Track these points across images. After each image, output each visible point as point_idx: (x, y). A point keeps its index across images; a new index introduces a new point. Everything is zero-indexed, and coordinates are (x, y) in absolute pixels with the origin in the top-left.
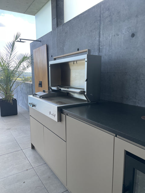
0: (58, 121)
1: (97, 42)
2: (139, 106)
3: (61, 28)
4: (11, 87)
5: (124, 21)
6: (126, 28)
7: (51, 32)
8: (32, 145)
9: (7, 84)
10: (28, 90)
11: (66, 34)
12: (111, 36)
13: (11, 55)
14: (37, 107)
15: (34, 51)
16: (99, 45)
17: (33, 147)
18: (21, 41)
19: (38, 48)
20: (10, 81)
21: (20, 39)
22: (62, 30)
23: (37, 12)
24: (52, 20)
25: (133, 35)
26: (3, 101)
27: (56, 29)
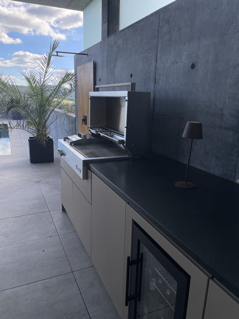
0: (83, 179)
1: (154, 70)
2: (194, 166)
3: (112, 38)
4: (45, 122)
5: (184, 44)
6: (186, 53)
7: (100, 42)
8: (63, 206)
9: (40, 117)
10: (71, 126)
11: (118, 49)
12: (169, 62)
13: (46, 72)
14: (66, 157)
15: (79, 68)
16: (156, 73)
17: (64, 210)
18: (57, 55)
19: (83, 65)
20: (45, 111)
21: (57, 52)
22: (113, 42)
23: (86, 6)
24: (102, 25)
25: (193, 66)
26: (33, 140)
27: (107, 40)
